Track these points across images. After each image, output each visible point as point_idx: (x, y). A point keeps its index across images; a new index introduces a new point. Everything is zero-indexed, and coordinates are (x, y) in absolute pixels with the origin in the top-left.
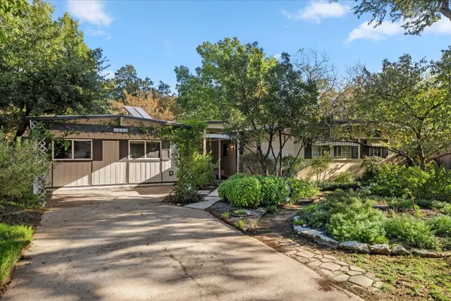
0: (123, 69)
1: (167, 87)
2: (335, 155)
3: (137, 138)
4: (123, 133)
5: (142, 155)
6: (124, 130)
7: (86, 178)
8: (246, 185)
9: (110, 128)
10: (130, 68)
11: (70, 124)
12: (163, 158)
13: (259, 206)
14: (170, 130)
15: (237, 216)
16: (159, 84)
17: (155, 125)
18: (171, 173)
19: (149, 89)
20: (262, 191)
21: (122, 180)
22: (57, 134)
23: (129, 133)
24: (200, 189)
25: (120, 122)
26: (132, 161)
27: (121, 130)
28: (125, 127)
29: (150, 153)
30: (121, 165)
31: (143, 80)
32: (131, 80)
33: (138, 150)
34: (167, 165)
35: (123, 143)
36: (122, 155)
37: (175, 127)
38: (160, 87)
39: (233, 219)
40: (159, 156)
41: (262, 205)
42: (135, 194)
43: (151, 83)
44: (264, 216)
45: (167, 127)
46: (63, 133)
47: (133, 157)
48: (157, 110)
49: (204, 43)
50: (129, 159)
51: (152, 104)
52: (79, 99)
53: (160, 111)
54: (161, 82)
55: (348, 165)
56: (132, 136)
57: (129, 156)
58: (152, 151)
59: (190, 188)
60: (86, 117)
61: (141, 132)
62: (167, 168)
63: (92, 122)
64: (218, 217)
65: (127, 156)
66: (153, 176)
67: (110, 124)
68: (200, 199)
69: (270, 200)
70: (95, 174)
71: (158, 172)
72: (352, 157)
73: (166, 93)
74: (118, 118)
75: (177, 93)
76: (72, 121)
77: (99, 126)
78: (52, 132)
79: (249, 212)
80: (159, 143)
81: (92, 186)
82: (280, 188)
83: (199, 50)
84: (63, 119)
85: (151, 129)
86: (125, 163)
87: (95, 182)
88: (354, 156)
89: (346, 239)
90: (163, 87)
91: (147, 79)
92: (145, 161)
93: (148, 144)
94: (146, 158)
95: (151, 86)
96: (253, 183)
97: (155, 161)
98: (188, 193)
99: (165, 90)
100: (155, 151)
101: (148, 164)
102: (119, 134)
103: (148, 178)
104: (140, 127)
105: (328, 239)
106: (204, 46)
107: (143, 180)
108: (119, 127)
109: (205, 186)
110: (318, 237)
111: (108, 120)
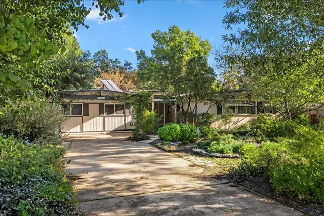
0: (99, 52)
1: (130, 64)
2: (239, 112)
3: (110, 102)
4: (103, 100)
5: (113, 113)
6: (103, 98)
7: (79, 127)
8: (171, 129)
9: (95, 97)
10: (104, 52)
11: (74, 95)
12: (126, 115)
13: (179, 140)
14: (129, 97)
15: (165, 145)
16: (124, 62)
17: (120, 95)
18: (131, 124)
19: (117, 67)
20: (180, 132)
21: (101, 128)
22: (67, 100)
23: (106, 99)
24: (149, 134)
25: (101, 93)
26: (106, 117)
27: (101, 98)
28: (104, 96)
29: (118, 112)
30: (100, 119)
31: (114, 60)
32: (104, 60)
33: (110, 110)
34: (129, 119)
35: (101, 105)
36: (101, 112)
37: (133, 96)
38: (125, 65)
39: (162, 146)
40: (124, 113)
41: (181, 140)
42: (109, 136)
43: (119, 62)
44: (180, 145)
45: (128, 96)
46: (70, 100)
47: (107, 114)
48: (123, 81)
49: (156, 31)
50: (105, 115)
51: (119, 77)
52: (78, 81)
53: (125, 82)
54: (125, 61)
55: (248, 119)
56: (108, 101)
57: (105, 113)
58: (119, 110)
59: (141, 132)
60: (82, 91)
61: (113, 99)
62: (129, 121)
63: (86, 93)
64: (155, 146)
65: (103, 113)
66: (120, 126)
67: (95, 94)
68: (148, 138)
69: (185, 137)
70: (84, 125)
71: (123, 124)
72: (251, 114)
73: (129, 69)
74: (100, 91)
75: (137, 69)
76: (74, 93)
77: (89, 96)
78: (65, 100)
79: (172, 143)
80: (123, 105)
81: (82, 132)
82: (192, 131)
83: (153, 36)
84: (70, 92)
85: (118, 97)
86: (102, 118)
87: (84, 130)
88: (253, 113)
89: (213, 152)
90: (127, 64)
91: (116, 59)
92: (115, 117)
93: (117, 106)
94: (115, 115)
95: (119, 65)
96: (175, 127)
97: (121, 117)
98: (140, 135)
99: (128, 67)
100: (121, 110)
101: (117, 118)
102: (100, 100)
103: (117, 127)
104: (112, 96)
105: (205, 153)
106: (157, 33)
107: (114, 129)
108: (101, 96)
109: (152, 132)
110: (201, 152)
111: (94, 93)
